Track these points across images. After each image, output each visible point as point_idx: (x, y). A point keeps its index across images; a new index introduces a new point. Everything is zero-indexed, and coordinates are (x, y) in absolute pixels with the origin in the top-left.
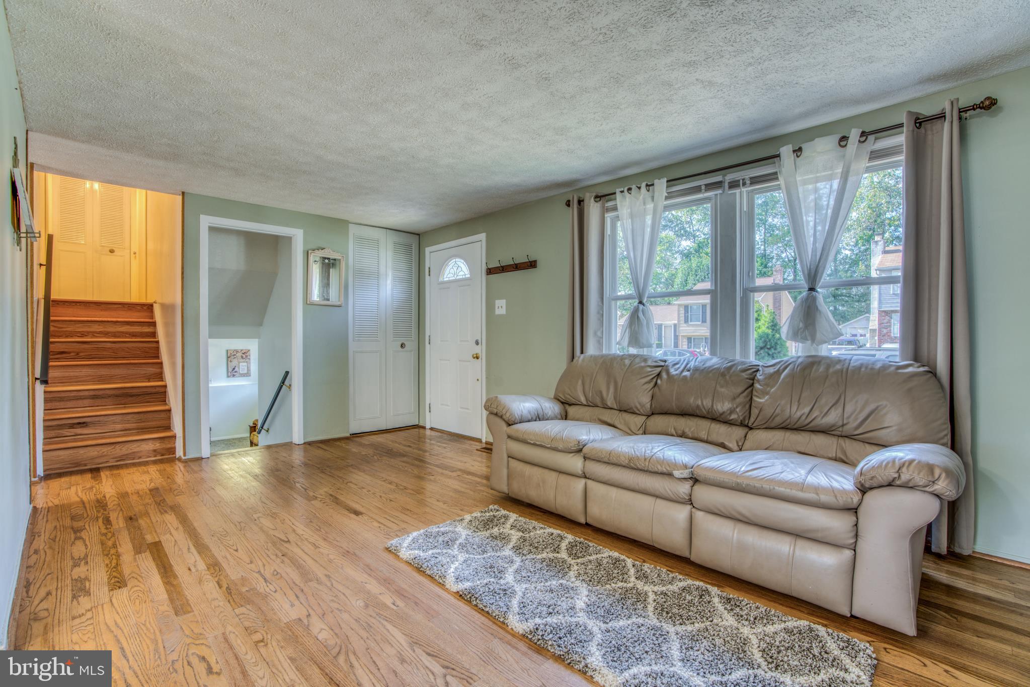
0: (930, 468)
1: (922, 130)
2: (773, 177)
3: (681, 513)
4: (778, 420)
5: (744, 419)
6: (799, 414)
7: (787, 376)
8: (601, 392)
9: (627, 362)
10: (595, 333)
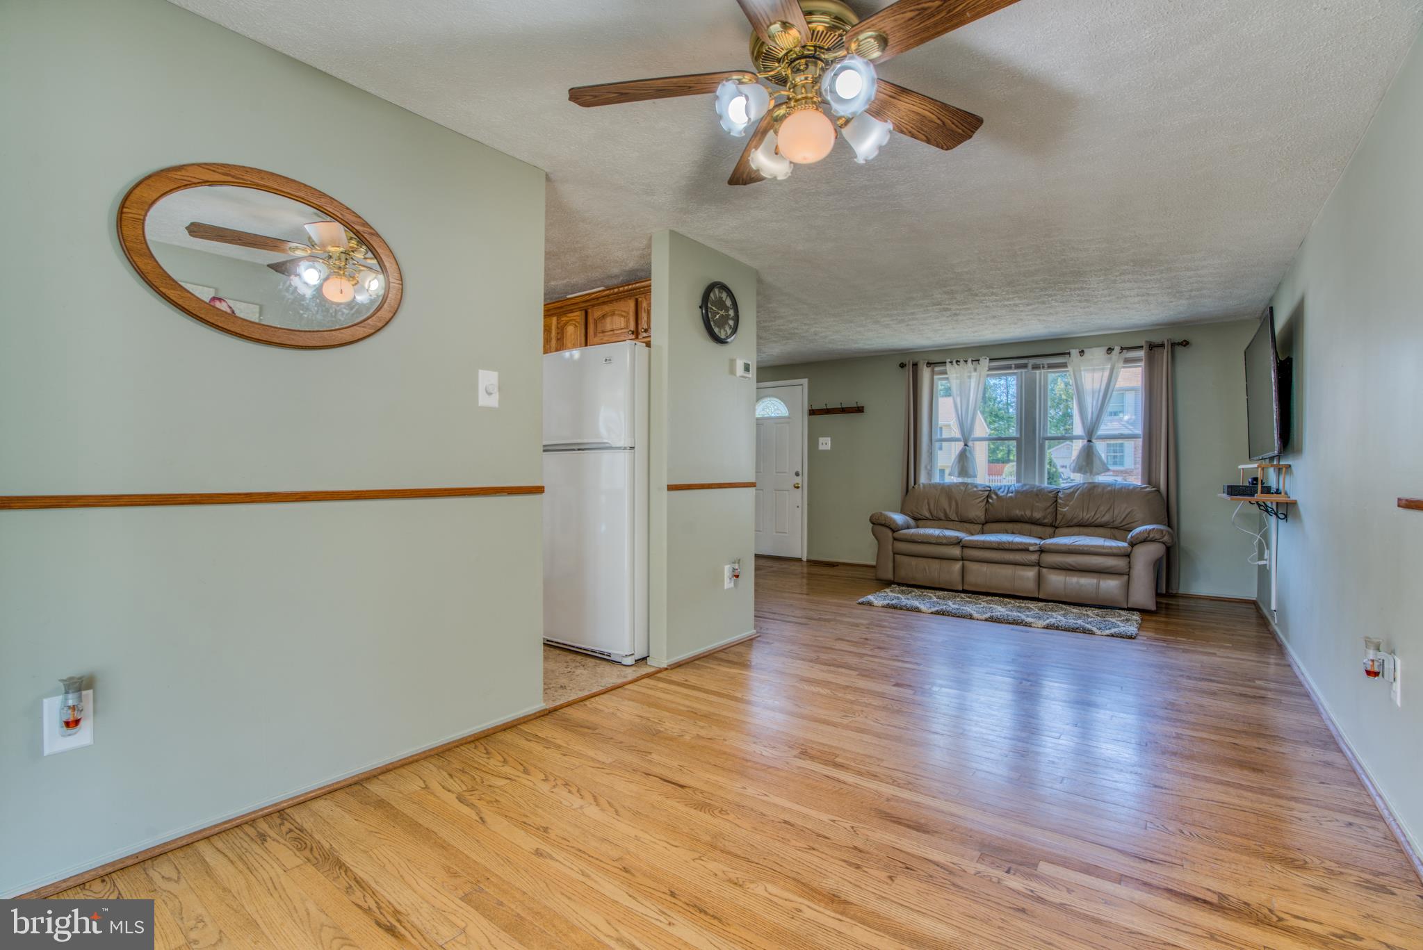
0: (1162, 531)
1: (1153, 351)
2: (1064, 365)
3: (1031, 573)
4: (1075, 521)
5: (1053, 522)
6: (1088, 516)
7: (1079, 495)
8: (945, 510)
9: (963, 488)
10: (926, 467)
